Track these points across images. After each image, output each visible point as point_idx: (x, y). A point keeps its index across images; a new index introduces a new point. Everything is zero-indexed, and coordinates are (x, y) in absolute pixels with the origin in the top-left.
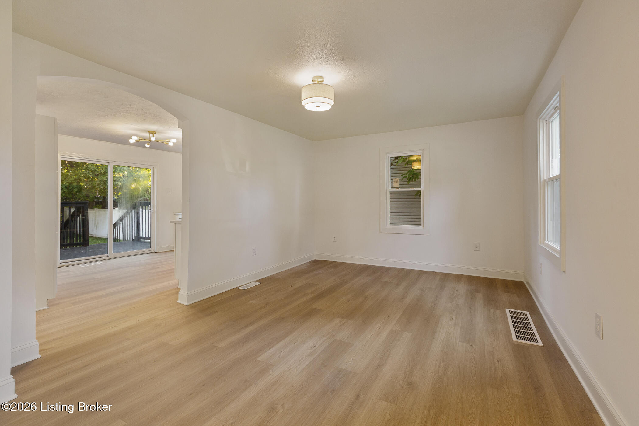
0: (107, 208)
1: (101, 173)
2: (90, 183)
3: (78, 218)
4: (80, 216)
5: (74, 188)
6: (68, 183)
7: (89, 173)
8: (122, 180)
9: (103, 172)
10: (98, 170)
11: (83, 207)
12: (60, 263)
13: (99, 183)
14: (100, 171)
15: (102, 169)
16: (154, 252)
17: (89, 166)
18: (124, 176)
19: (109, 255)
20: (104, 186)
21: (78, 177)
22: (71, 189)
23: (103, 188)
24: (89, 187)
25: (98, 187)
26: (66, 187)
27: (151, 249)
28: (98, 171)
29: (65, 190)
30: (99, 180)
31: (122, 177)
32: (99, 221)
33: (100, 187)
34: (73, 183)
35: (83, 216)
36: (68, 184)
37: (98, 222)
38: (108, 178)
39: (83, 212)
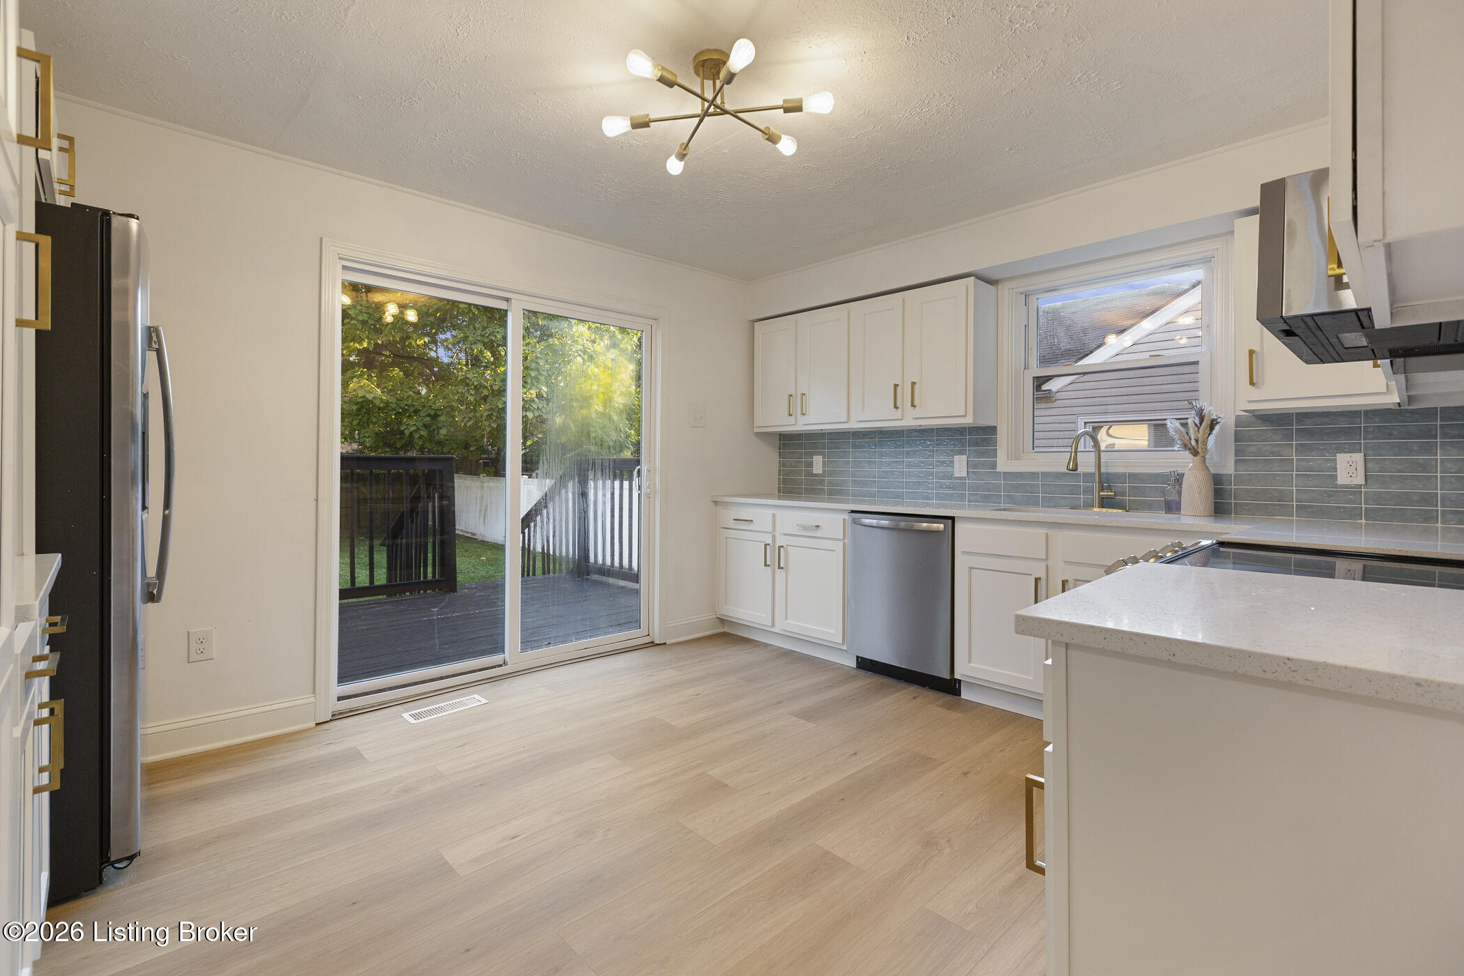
0: (504, 476)
1: (493, 390)
2: (471, 415)
3: (430, 504)
4: (434, 497)
5: (441, 428)
6: (429, 415)
7: (468, 391)
8: (536, 408)
9: (496, 388)
10: (485, 384)
11: (441, 471)
12: (340, 699)
13: (488, 415)
14: (491, 386)
15: (495, 380)
16: (652, 644)
17: (468, 376)
18: (539, 396)
19: (507, 660)
20: (499, 421)
21: (448, 402)
22: (434, 429)
23: (497, 427)
24: (468, 424)
25: (486, 423)
26: (424, 425)
27: (643, 631)
28: (486, 387)
29: (422, 433)
30: (488, 408)
31: (536, 399)
32: (489, 506)
33: (490, 425)
34: (439, 415)
35: (441, 498)
36: (428, 419)
37: (486, 506)
38: (505, 403)
39: (441, 486)
